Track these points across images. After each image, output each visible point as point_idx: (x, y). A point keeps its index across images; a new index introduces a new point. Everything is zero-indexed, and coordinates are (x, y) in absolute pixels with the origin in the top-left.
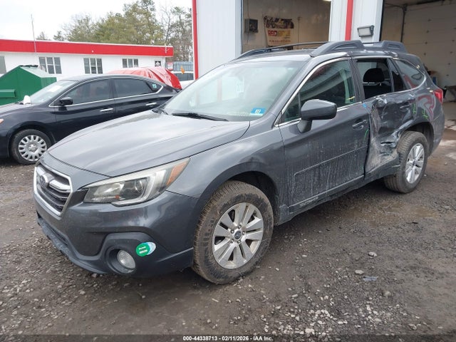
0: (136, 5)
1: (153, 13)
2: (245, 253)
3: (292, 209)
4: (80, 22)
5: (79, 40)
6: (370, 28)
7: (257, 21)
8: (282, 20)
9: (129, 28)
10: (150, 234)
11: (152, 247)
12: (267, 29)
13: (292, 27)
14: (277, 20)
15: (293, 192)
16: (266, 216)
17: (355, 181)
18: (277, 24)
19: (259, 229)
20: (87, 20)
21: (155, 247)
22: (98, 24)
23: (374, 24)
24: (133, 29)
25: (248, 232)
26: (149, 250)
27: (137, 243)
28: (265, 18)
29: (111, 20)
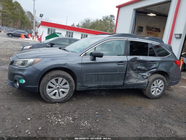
0: (108, 17)
1: (113, 20)
2: (60, 95)
3: (83, 86)
4: (86, 21)
5: (85, 28)
6: (180, 34)
7: (143, 27)
8: (155, 28)
9: (103, 25)
10: (24, 77)
11: (24, 81)
12: (147, 31)
13: (160, 31)
14: (153, 28)
15: (84, 80)
16: (71, 85)
17: (118, 85)
18: (153, 29)
19: (68, 89)
20: (89, 21)
21: (25, 82)
22: (93, 23)
23: (182, 34)
24: (104, 26)
25: (63, 88)
26: (23, 82)
27: (20, 79)
28: (147, 27)
29: (97, 22)
